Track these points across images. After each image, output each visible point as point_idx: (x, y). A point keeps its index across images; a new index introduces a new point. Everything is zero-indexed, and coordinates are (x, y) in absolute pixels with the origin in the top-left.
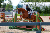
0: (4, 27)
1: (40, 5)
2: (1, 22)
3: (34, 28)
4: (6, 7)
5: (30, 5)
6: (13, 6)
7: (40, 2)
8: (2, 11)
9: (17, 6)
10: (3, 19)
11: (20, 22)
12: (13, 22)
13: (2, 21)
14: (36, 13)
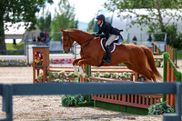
0: (45, 99)
1: (176, 18)
2: (35, 80)
3: (153, 103)
4: (52, 27)
5: (140, 18)
6: (77, 22)
7: (177, 9)
8: (39, 40)
9: (93, 22)
10: (41, 71)
11: (101, 80)
12: (77, 81)
13: (36, 77)
14: (162, 50)
